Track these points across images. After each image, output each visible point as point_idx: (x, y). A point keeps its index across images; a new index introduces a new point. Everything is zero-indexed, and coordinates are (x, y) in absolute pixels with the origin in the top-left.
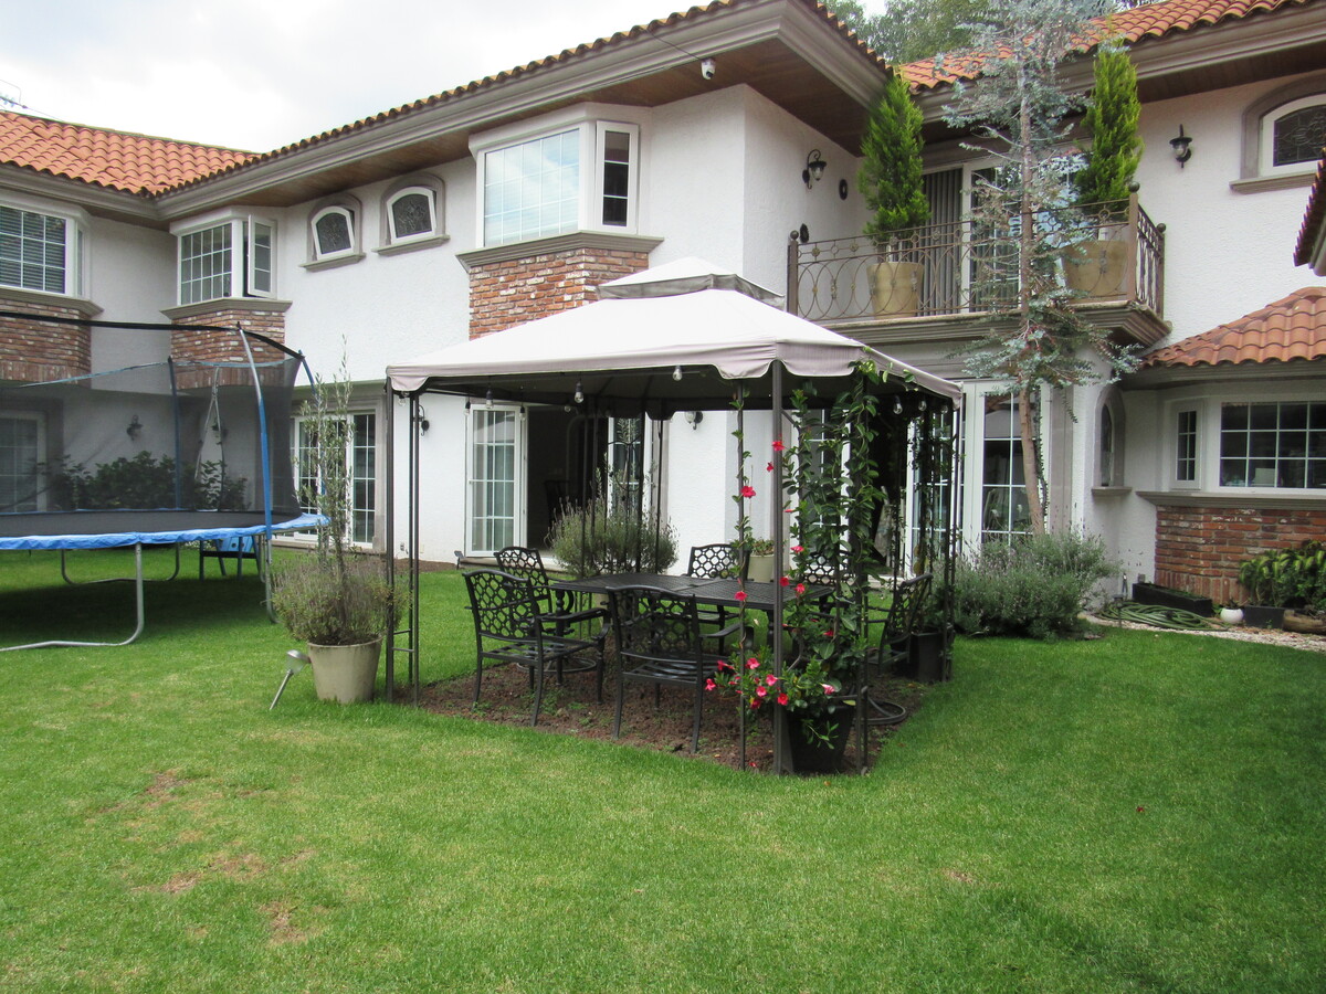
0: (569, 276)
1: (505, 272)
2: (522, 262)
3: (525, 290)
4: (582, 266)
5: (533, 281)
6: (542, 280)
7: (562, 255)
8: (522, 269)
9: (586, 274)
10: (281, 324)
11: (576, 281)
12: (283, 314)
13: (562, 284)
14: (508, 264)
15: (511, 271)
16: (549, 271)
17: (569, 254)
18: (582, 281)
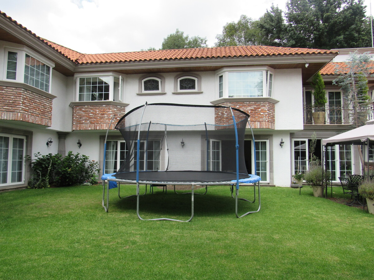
0: (262, 108)
1: (239, 105)
2: (245, 103)
3: (246, 110)
4: (267, 106)
5: (250, 108)
6: (253, 108)
7: (260, 102)
8: (245, 105)
9: (267, 108)
10: (124, 111)
11: (265, 110)
12: (125, 108)
13: (260, 110)
14: (240, 103)
15: (241, 105)
16: (255, 106)
17: (262, 102)
18: (267, 110)
